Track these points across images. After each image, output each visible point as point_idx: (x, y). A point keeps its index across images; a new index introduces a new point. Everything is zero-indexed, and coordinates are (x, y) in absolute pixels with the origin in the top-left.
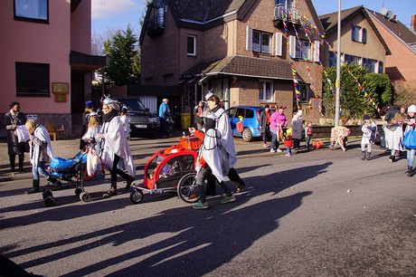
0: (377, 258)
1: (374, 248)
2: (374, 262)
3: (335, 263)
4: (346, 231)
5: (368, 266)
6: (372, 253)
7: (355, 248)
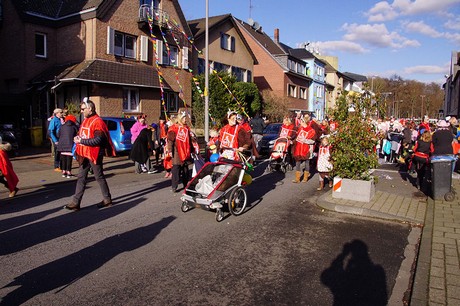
0: (248, 268)
1: (244, 259)
2: (244, 273)
3: (207, 279)
4: (218, 245)
5: (239, 277)
6: (243, 264)
7: (226, 261)
